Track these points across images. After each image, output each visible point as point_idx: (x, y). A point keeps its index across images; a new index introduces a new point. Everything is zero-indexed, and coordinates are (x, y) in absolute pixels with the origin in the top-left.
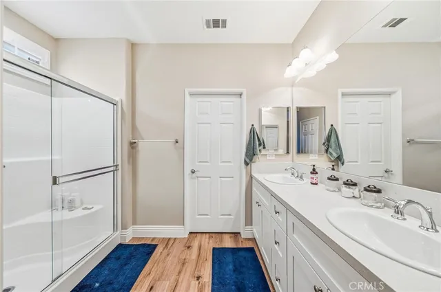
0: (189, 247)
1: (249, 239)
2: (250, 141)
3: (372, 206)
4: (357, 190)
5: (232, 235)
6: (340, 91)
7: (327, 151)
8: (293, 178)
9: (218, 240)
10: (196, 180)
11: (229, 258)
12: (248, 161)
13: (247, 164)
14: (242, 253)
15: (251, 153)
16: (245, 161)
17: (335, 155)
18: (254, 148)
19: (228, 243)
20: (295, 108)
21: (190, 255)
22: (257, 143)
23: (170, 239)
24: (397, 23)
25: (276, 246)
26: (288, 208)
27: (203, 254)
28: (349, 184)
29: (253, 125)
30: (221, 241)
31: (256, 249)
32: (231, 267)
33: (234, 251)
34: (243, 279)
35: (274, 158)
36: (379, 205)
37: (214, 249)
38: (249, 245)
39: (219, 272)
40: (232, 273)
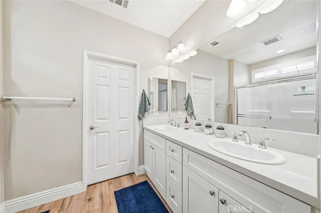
0: (90, 200)
1: (142, 175)
2: (142, 101)
3: (221, 137)
4: (212, 130)
5: (128, 176)
6: (192, 74)
7: (186, 109)
8: (173, 127)
9: (117, 184)
10: (95, 136)
11: (131, 195)
12: (141, 116)
13: (140, 119)
14: (139, 188)
15: (144, 110)
16: (139, 116)
17: (191, 111)
18: (145, 107)
19: (127, 183)
20: (170, 80)
21: (93, 207)
22: (148, 103)
23: (64, 200)
24: (215, 44)
25: (171, 174)
26: (183, 146)
27: (106, 201)
28: (208, 127)
29: (144, 90)
30: (120, 183)
31: (149, 181)
32: (134, 201)
33: (133, 188)
34: (145, 207)
35: (158, 114)
36: (223, 136)
37: (115, 193)
38: (142, 180)
39: (125, 210)
40: (135, 206)
